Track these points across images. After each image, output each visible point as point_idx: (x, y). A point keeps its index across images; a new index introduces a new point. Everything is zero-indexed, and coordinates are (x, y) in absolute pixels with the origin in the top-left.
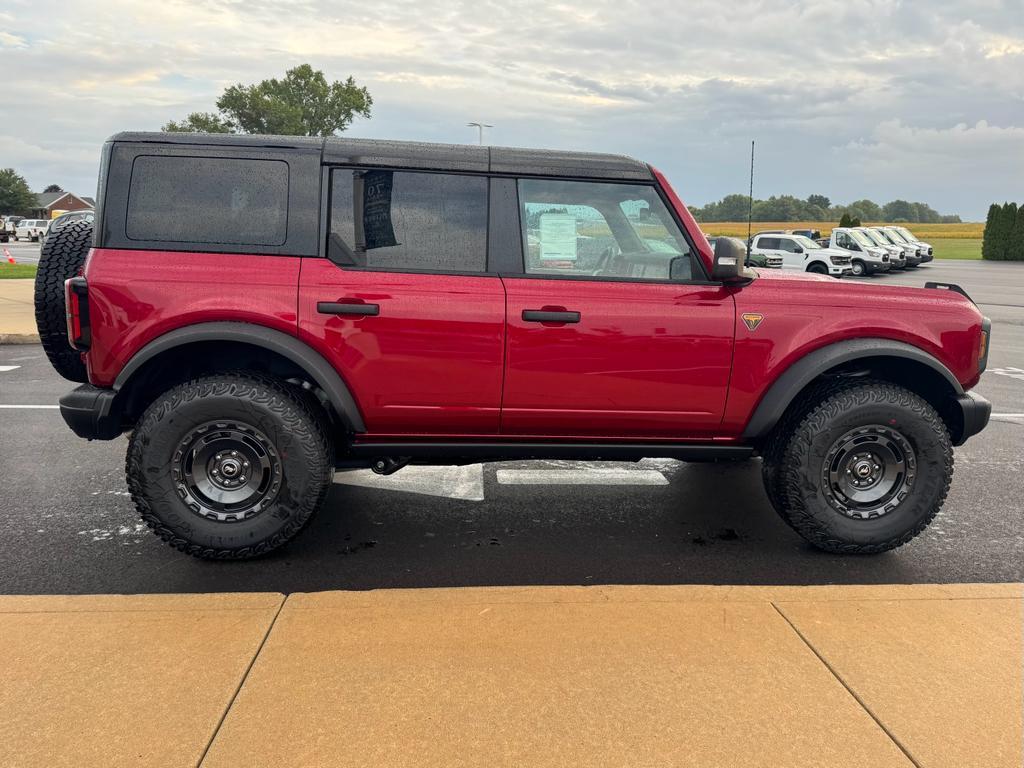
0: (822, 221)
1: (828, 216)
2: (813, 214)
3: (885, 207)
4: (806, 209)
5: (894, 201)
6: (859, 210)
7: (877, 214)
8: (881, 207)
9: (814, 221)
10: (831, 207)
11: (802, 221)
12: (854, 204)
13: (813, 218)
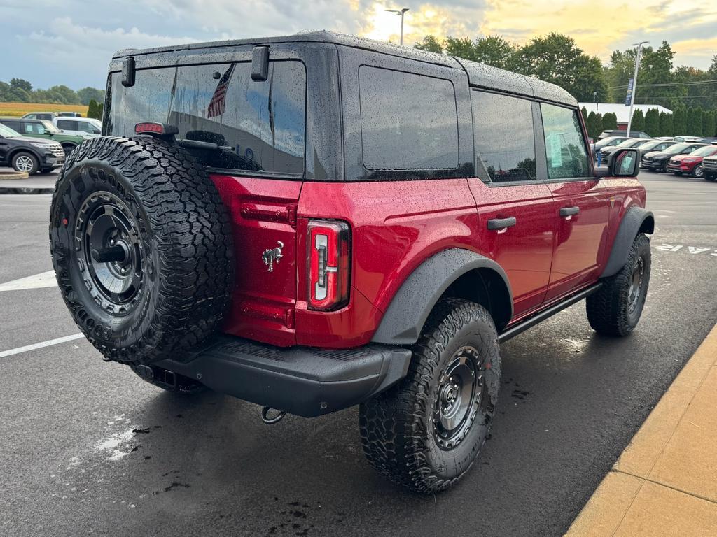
0: (28, 102)
1: (32, 98)
2: (19, 96)
3: (79, 93)
4: (11, 92)
5: (86, 87)
6: (58, 93)
7: (74, 98)
8: (75, 92)
9: (20, 102)
10: (33, 90)
11: (9, 101)
12: (53, 88)
13: (19, 99)
